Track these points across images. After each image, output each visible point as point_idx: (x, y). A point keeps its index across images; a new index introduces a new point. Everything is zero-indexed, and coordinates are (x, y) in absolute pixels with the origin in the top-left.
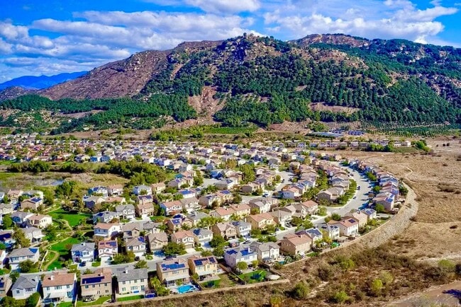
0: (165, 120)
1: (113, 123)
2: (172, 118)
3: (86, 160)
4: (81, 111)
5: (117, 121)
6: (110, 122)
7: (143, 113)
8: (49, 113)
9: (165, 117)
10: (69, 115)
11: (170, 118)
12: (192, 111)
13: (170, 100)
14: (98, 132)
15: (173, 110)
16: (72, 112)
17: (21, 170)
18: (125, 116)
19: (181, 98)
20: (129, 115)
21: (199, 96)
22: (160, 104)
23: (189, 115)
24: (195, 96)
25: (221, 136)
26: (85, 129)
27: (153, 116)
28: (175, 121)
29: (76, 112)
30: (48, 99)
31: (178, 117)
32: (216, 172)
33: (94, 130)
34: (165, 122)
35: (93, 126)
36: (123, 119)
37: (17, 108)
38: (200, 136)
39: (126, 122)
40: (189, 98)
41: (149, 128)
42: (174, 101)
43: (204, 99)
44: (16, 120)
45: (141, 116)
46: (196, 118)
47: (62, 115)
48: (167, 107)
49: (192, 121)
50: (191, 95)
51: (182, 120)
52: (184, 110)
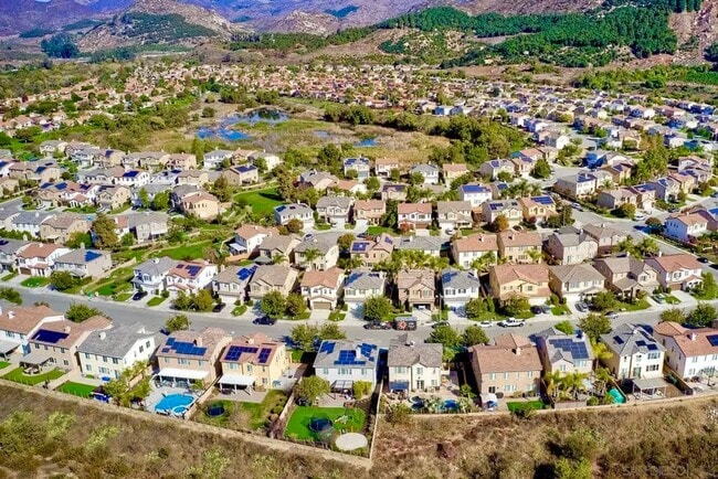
0: (614, 54)
1: (531, 54)
2: (629, 50)
3: (428, 110)
4: (503, 34)
5: (536, 51)
6: (527, 53)
7: (581, 39)
8: (459, 35)
9: (617, 48)
10: (484, 40)
11: (625, 49)
12: (669, 40)
13: (637, 18)
14: (503, 68)
15: (637, 36)
16: (490, 36)
17: (336, 119)
18: (552, 42)
19: (656, 14)
20: (559, 42)
21: (694, 12)
22: (617, 25)
23: (661, 46)
24: (685, 12)
25: (697, 89)
26: (487, 62)
27: (597, 46)
28: (632, 56)
29: (497, 35)
30: (465, 15)
31: (639, 49)
32: (596, 156)
33: (499, 64)
34: (614, 56)
35: (499, 58)
36: (548, 48)
37: (417, 27)
38: (657, 85)
39: (551, 53)
40: (673, 15)
41: (582, 66)
42: (643, 21)
43: (700, 19)
44: (407, 44)
45: (578, 44)
46: (671, 53)
47: (475, 39)
48: (629, 29)
49: (663, 58)
50: (679, 10)
51: (645, 55)
52: (655, 37)
